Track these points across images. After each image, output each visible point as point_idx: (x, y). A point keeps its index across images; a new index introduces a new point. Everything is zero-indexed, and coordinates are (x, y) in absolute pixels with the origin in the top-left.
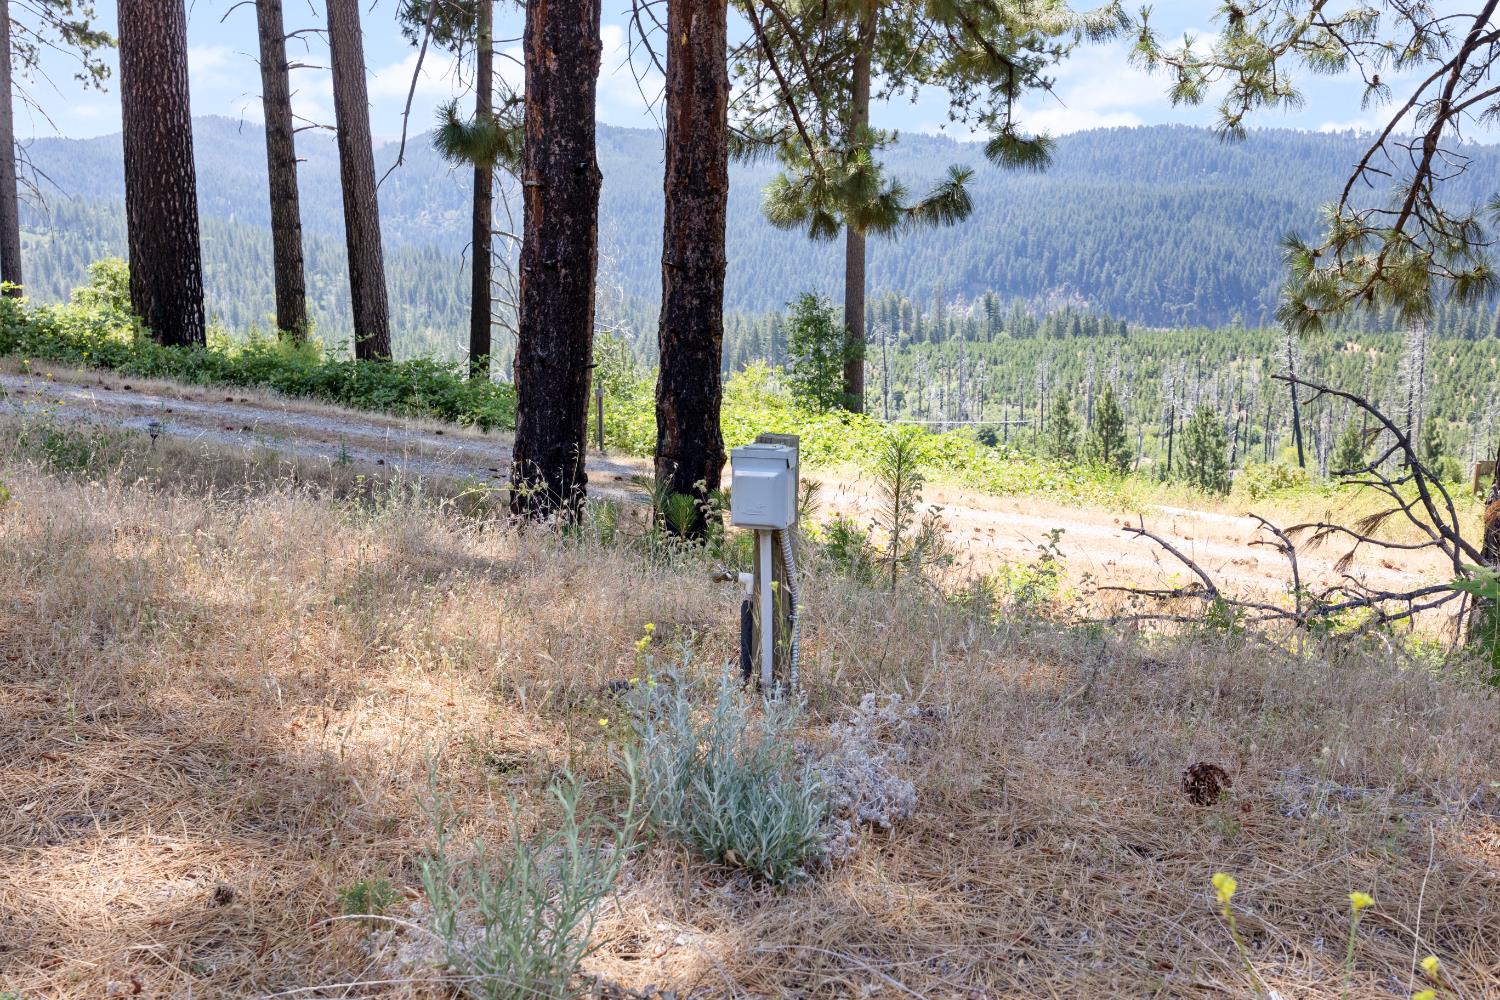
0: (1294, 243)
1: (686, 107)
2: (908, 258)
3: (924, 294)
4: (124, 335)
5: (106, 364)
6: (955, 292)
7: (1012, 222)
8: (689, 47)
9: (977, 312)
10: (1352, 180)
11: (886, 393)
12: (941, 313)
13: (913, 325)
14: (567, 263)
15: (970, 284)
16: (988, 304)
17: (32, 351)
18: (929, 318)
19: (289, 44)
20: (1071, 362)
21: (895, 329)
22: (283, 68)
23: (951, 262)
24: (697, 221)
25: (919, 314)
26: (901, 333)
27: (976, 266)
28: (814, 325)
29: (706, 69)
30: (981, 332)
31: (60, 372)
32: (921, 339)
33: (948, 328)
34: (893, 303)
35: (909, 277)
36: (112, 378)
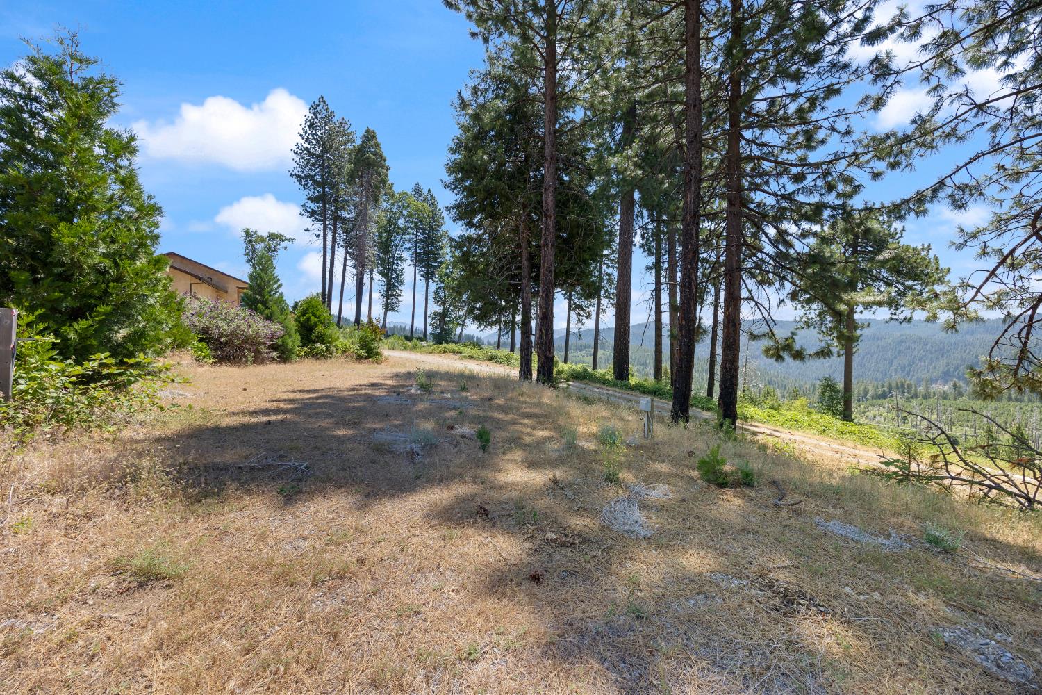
0: (972, 369)
1: (728, 329)
2: (911, 366)
3: (919, 381)
4: (609, 377)
5: (604, 384)
6: (937, 380)
7: (969, 353)
8: (729, 315)
9: (949, 388)
10: (993, 348)
11: (898, 416)
12: (927, 388)
13: (913, 391)
14: (685, 366)
15: (945, 377)
16: (955, 386)
17: (589, 380)
18: (921, 389)
19: (662, 307)
20: (1006, 412)
21: (903, 392)
22: (661, 312)
23: (935, 368)
24: (730, 357)
25: (916, 388)
26: (906, 394)
27: (949, 370)
28: (829, 387)
29: (733, 321)
30: (951, 397)
31: (594, 384)
32: (917, 397)
33: (932, 394)
34: (902, 382)
35: (912, 373)
36: (605, 387)
